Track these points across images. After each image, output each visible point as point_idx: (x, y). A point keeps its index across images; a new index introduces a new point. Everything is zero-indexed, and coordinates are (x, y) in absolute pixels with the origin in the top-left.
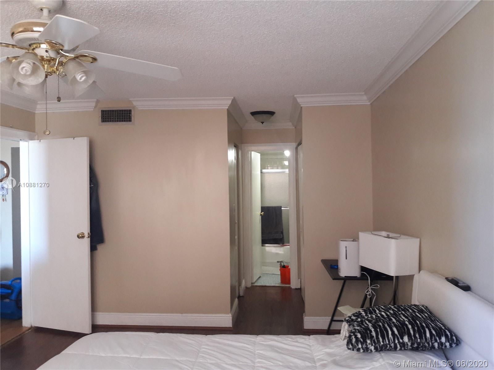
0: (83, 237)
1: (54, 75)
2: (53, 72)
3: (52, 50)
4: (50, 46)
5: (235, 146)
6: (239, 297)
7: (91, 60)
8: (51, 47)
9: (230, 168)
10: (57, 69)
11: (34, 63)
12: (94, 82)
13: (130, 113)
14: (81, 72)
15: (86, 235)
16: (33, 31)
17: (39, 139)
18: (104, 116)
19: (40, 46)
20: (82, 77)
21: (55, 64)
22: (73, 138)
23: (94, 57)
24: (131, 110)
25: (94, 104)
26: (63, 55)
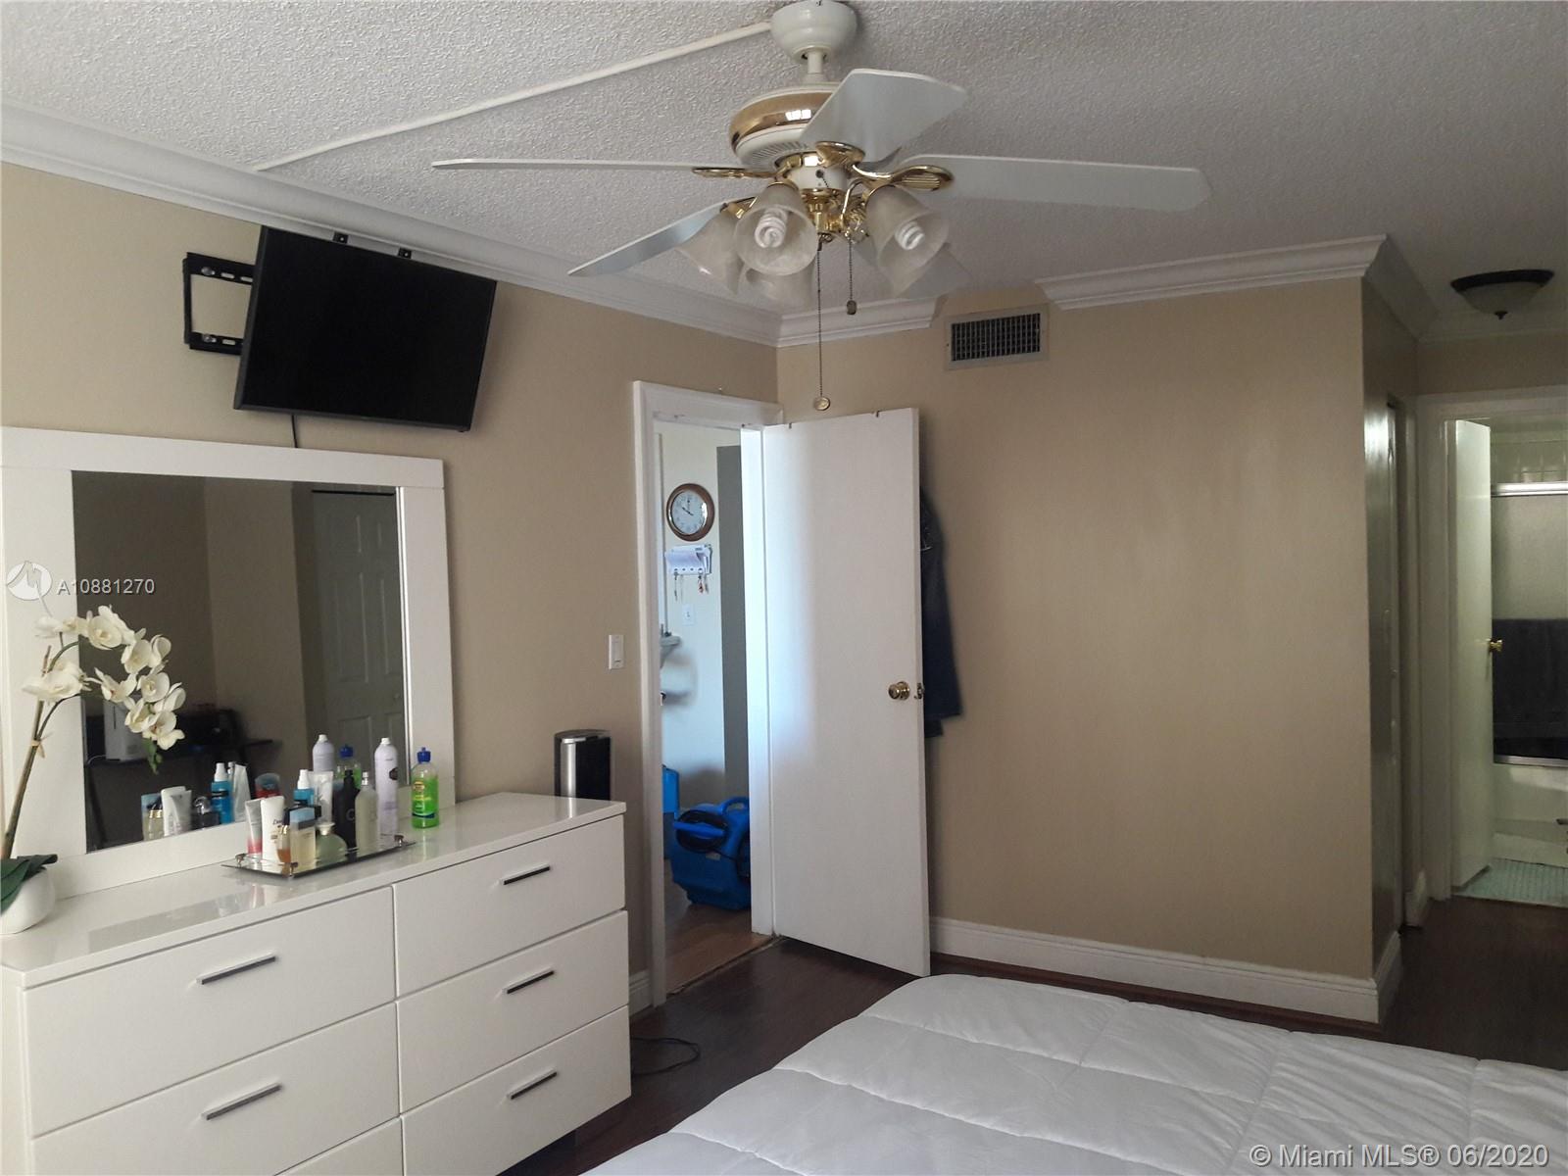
0: (904, 695)
1: (838, 239)
2: (836, 230)
3: (836, 168)
4: (828, 158)
5: (1389, 405)
6: (1404, 929)
7: (935, 181)
8: (833, 160)
9: (1372, 483)
10: (846, 222)
11: (790, 213)
12: (946, 246)
13: (1034, 326)
14: (913, 220)
15: (913, 690)
16: (785, 123)
17: (788, 421)
18: (959, 342)
19: (802, 163)
20: (913, 236)
21: (840, 208)
22: (875, 414)
23: (940, 171)
24: (1039, 314)
25: (930, 309)
26: (863, 180)
